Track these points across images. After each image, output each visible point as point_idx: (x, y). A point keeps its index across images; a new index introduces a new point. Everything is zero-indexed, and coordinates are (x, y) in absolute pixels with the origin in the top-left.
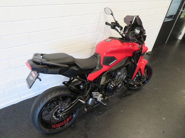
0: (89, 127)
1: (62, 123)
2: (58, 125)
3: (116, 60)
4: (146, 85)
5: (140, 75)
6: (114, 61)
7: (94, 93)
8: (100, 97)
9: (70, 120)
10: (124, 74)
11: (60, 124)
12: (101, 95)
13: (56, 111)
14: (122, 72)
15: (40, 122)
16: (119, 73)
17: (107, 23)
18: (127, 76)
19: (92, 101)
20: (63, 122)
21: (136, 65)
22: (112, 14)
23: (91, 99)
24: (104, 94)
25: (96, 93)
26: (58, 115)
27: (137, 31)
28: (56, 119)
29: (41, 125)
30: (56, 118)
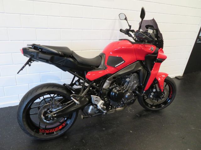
0: (85, 142)
1: (52, 130)
2: (47, 131)
3: (123, 62)
4: (169, 107)
5: (158, 90)
6: (121, 63)
7: (94, 97)
8: (101, 104)
9: (63, 128)
10: (135, 82)
11: (50, 131)
12: (103, 101)
13: (46, 110)
14: (131, 79)
15: (24, 119)
16: (128, 80)
17: (121, 30)
18: (139, 85)
19: (92, 109)
20: (55, 129)
21: (150, 72)
22: (126, 19)
23: (91, 107)
24: (107, 101)
25: (96, 97)
26: (47, 115)
27: (150, 31)
28: (45, 121)
29: (25, 123)
30: (45, 119)
